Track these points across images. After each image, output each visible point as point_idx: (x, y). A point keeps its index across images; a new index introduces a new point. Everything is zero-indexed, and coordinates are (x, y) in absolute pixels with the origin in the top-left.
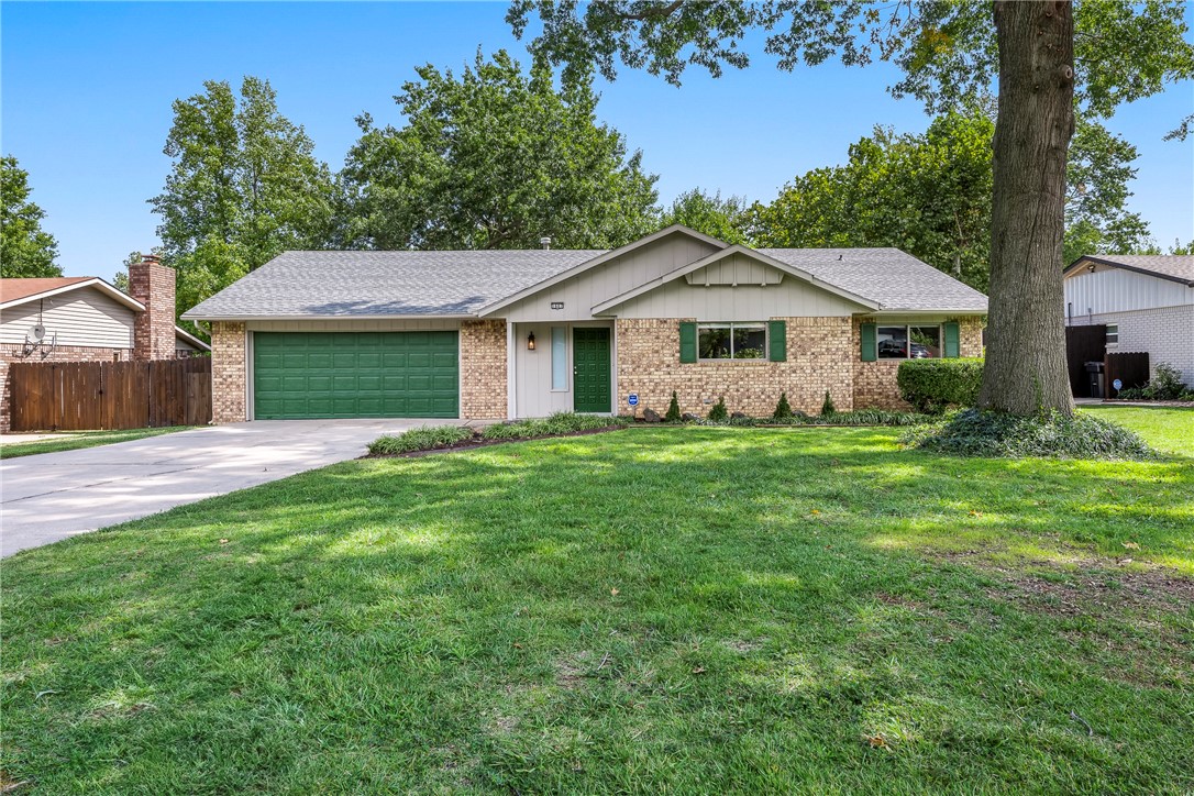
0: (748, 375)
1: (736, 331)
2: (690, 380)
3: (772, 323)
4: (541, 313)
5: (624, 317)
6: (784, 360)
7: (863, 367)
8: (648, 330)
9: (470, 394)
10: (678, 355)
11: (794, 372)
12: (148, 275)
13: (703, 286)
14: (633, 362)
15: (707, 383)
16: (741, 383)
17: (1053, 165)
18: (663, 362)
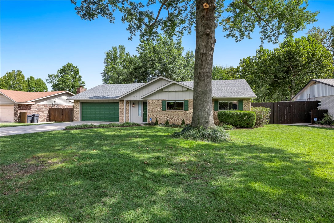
0: (178, 114)
1: (176, 102)
2: (164, 115)
3: (185, 101)
4: (131, 98)
5: (149, 99)
6: (188, 110)
7: (215, 113)
8: (155, 102)
9: (121, 117)
10: (162, 109)
11: (190, 113)
12: (80, 90)
13: (167, 91)
14: (151, 110)
15: (168, 116)
16: (177, 116)
17: (204, 58)
18: (158, 110)
